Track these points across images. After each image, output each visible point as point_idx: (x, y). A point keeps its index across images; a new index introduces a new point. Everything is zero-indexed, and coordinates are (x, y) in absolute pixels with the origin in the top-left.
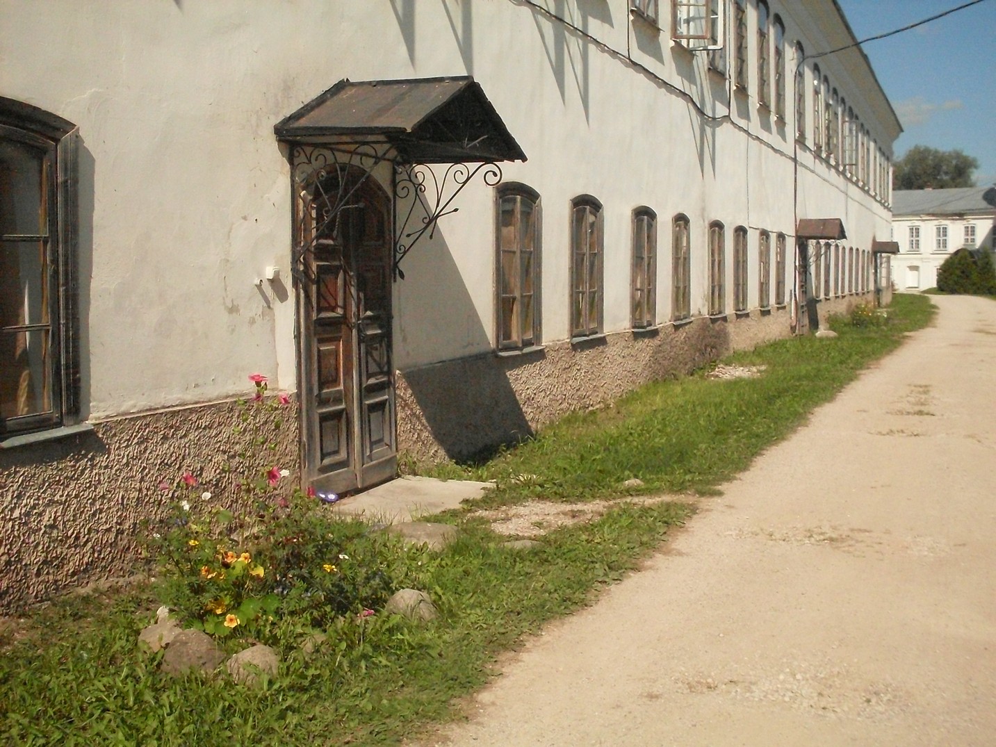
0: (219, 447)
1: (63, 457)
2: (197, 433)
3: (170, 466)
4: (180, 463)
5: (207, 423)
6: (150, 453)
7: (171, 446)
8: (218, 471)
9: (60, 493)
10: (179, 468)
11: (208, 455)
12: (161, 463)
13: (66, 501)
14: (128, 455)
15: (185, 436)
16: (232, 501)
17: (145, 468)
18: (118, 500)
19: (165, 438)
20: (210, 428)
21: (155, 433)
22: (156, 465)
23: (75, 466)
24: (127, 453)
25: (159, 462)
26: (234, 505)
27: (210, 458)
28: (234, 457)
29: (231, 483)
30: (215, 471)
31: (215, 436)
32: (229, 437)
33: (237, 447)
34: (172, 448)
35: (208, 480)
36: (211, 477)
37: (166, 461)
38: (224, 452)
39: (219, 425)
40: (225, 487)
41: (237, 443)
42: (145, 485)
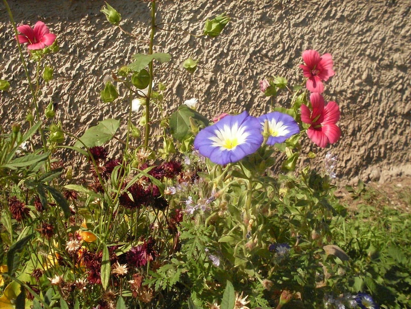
0: (365, 50)
1: (74, 18)
2: (325, 24)
3: (272, 59)
4: (291, 60)
5: (346, 14)
6: (237, 35)
7: (276, 32)
8: (357, 82)
9: (68, 65)
10: (289, 65)
11: (343, 57)
12: (254, 53)
13: (76, 77)
14: (194, 32)
15: (304, 23)
16: (379, 124)
17: (223, 55)
18: (171, 89)
19: (265, 20)
20: (352, 21)
21: (247, 10)
22: (245, 53)
23: (94, 33)
24: (191, 29)
25: (252, 50)
26: (380, 131)
27: (346, 61)
28: (390, 67)
29: (380, 101)
30: (353, 81)
31: (359, 34)
32: (383, 40)
33: (396, 56)
34: (277, 37)
35: (338, 89)
36: (345, 87)
37: (264, 52)
38: (373, 59)
39: (367, 19)
40: (368, 105)
41: (397, 50)
42: (220, 77)
